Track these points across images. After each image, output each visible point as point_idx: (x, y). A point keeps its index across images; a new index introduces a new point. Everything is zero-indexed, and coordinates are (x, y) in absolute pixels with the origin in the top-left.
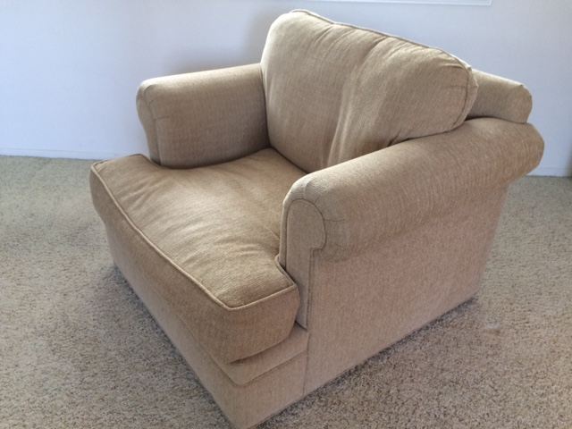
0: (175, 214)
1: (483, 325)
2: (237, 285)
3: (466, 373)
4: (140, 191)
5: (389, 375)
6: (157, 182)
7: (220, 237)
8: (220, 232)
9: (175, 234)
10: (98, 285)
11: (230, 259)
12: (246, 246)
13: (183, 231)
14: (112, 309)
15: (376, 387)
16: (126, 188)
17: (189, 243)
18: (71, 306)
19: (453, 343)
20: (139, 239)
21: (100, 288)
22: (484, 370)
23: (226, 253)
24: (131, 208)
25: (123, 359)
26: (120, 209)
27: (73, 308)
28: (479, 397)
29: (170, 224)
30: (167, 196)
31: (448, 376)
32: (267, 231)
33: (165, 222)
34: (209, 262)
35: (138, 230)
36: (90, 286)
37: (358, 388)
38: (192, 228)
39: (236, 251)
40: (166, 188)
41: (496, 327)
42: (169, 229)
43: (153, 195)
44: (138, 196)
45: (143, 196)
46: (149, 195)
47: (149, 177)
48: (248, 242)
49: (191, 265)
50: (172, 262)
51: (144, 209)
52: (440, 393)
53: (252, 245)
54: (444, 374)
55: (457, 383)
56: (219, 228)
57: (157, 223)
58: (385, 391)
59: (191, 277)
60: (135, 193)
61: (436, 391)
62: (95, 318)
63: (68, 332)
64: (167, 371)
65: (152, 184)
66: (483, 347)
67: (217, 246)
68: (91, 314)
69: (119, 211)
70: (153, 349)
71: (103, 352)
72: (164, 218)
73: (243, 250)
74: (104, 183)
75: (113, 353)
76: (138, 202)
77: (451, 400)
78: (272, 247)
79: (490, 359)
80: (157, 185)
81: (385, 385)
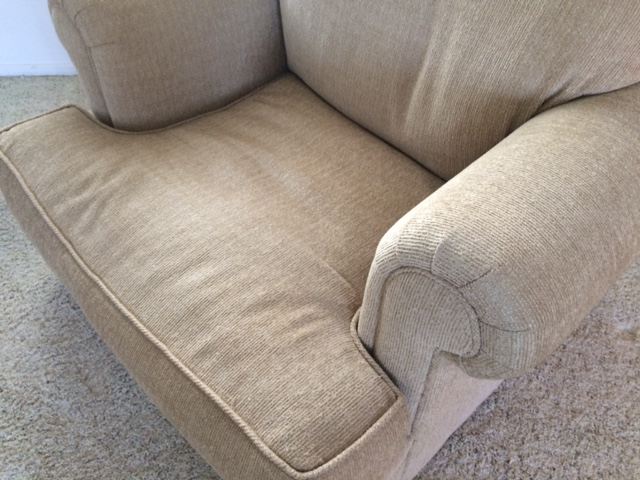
0: (158, 246)
1: (613, 327)
2: (302, 418)
3: (605, 412)
4: (86, 195)
5: (502, 432)
6: (113, 171)
7: (248, 298)
8: (246, 286)
9: (166, 291)
10: (44, 313)
11: (278, 352)
12: (298, 314)
13: (179, 282)
14: (74, 358)
15: (489, 455)
16: (61, 187)
17: (194, 312)
18: (7, 360)
19: (579, 363)
20: (98, 296)
21: (48, 320)
22: (629, 405)
23: (267, 336)
24: (76, 230)
25: (105, 453)
26: (57, 231)
27: (11, 364)
28: (629, 452)
29: (153, 267)
30: (135, 205)
31: (582, 422)
32: (326, 271)
33: (142, 262)
34: (238, 358)
35: (96, 278)
36: (31, 317)
37: (465, 460)
38: (195, 277)
39: (285, 329)
40: (132, 186)
41: (629, 327)
42: (151, 279)
43: (112, 204)
44: (85, 206)
45: (93, 206)
46: (103, 204)
47: (98, 162)
48: (301, 302)
49: (207, 364)
50: (169, 353)
51: (99, 233)
52: (578, 454)
53: (309, 310)
54: (577, 420)
55: (597, 432)
56: (244, 275)
57: (128, 264)
58: (501, 460)
59: (213, 394)
60: (78, 199)
61: (573, 451)
62: (49, 378)
63: (10, 410)
64: (178, 466)
65: (106, 179)
66: (620, 365)
67: (247, 320)
68: (42, 372)
69: (54, 234)
70: (149, 427)
71: (72, 443)
72: (141, 253)
73: (296, 324)
74: (17, 174)
75: (89, 442)
76: (86, 217)
77: (594, 463)
78: (341, 305)
79: (633, 383)
80: (115, 181)
81: (500, 451)
